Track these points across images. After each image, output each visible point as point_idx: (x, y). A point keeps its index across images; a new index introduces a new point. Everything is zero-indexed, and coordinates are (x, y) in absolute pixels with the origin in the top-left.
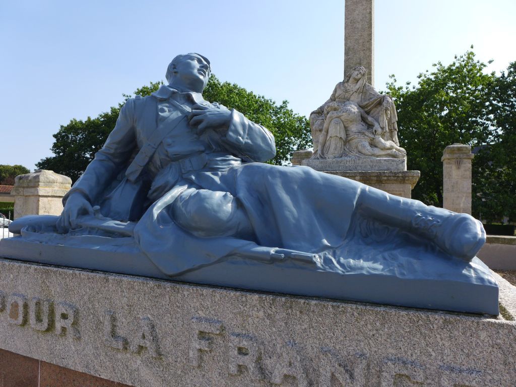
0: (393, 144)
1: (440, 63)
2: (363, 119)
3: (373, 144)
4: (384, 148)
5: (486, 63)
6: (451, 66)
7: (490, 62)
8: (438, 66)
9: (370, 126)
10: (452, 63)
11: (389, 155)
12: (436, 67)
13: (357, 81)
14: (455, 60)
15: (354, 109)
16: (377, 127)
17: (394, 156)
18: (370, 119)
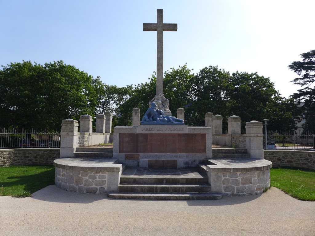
0: (168, 110)
1: (173, 68)
2: (162, 104)
3: (165, 110)
4: (167, 111)
5: (191, 70)
6: (178, 70)
7: (192, 70)
8: (173, 69)
9: (164, 106)
10: (178, 69)
11: (168, 112)
12: (172, 69)
13: (161, 95)
14: (179, 68)
15: (161, 102)
16: (165, 106)
17: (169, 113)
18: (164, 104)
